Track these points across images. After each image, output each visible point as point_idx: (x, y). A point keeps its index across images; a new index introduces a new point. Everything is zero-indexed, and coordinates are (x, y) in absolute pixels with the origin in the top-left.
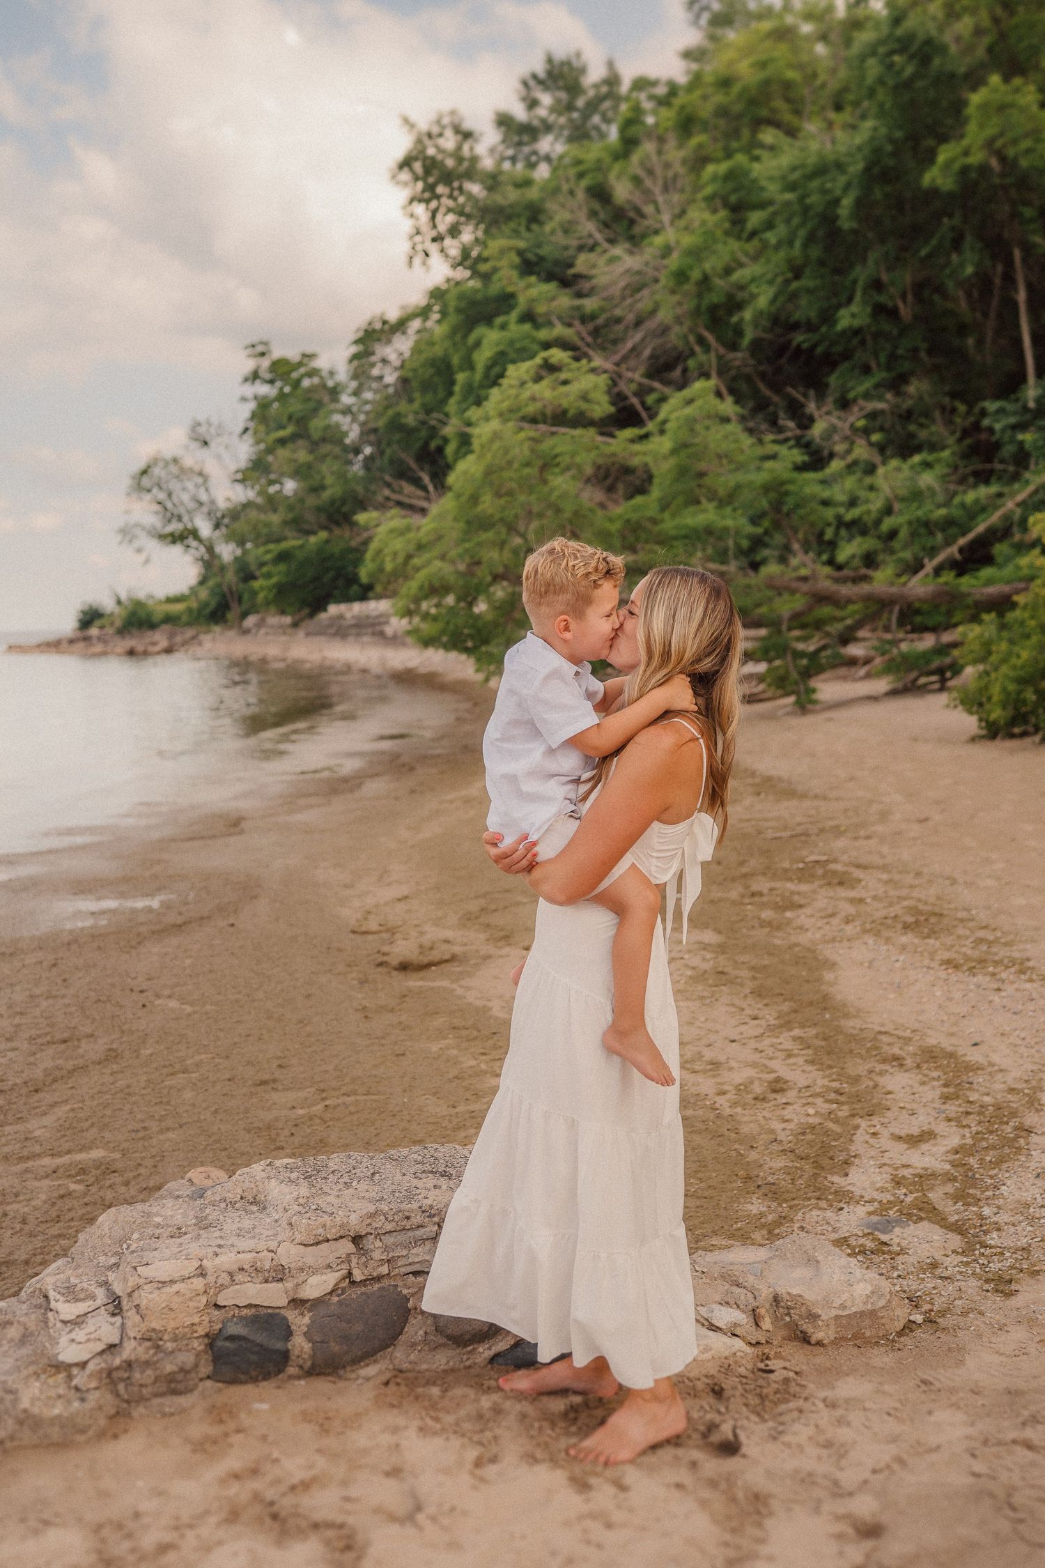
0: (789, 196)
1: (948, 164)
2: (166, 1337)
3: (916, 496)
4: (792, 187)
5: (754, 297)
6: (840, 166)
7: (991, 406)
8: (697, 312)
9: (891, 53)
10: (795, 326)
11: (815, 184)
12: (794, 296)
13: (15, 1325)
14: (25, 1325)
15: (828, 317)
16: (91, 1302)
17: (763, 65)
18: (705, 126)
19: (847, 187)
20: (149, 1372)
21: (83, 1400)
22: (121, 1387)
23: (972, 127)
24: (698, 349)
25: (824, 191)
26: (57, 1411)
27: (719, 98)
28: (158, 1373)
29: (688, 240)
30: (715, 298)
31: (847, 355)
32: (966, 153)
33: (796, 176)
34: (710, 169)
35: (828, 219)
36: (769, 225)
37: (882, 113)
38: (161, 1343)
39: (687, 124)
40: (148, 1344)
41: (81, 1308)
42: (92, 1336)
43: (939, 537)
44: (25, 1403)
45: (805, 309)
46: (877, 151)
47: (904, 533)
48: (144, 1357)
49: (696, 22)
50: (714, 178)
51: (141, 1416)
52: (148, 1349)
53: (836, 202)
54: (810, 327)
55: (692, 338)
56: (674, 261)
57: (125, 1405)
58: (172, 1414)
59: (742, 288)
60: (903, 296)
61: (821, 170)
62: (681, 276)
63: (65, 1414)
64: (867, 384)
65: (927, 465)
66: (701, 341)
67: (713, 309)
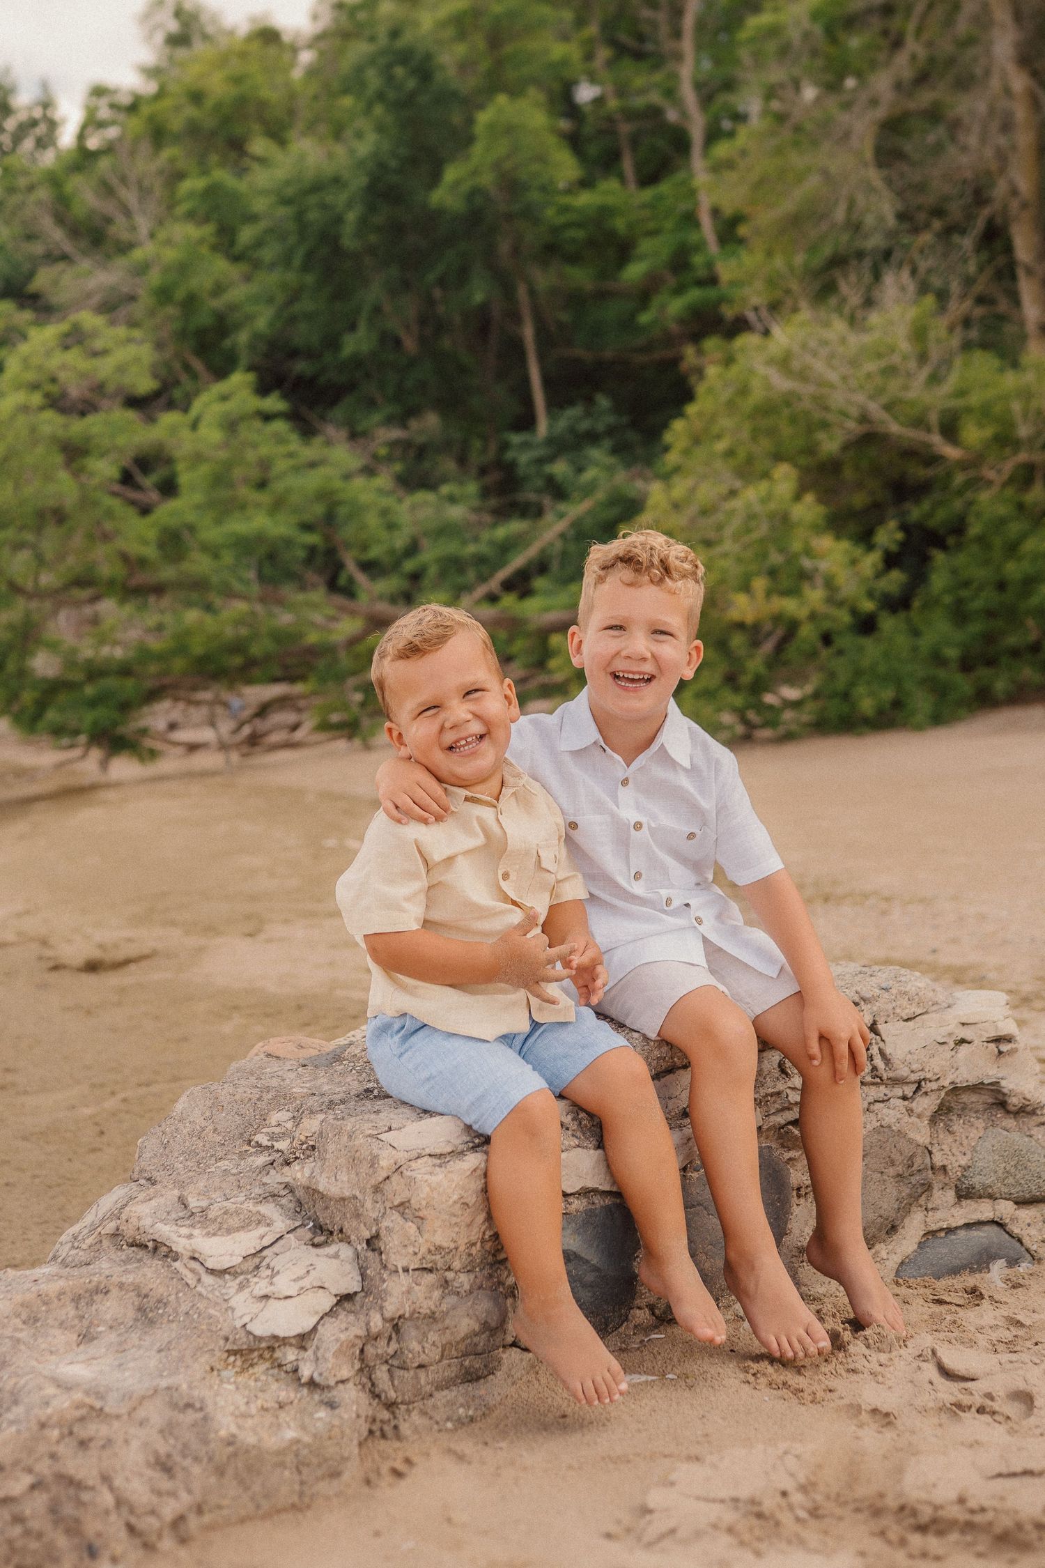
0: (283, 211)
1: (457, 184)
2: (457, 1265)
3: (445, 531)
4: (286, 201)
5: (250, 318)
6: (337, 181)
7: (516, 438)
8: (182, 335)
9: (390, 66)
10: (294, 354)
11: (312, 200)
12: (293, 320)
13: (115, 1292)
14: (137, 1288)
15: (333, 343)
16: (262, 1230)
17: (237, 80)
18: (177, 138)
19: (349, 205)
20: (433, 1337)
21: (332, 1405)
22: (381, 1374)
23: (478, 149)
24: (184, 378)
25: (323, 206)
26: (290, 1434)
27: (191, 111)
28: (448, 1337)
29: (170, 255)
30: (203, 319)
31: (351, 387)
32: (475, 173)
33: (290, 191)
34: (186, 186)
35: (329, 237)
36: (259, 243)
37: (380, 128)
38: (450, 1275)
39: (158, 135)
40: (430, 1278)
41: (248, 1241)
42: (306, 1283)
43: (471, 575)
44: (225, 1425)
45: (304, 335)
46: (382, 166)
47: (433, 571)
48: (426, 1306)
49: (149, 37)
50: (191, 195)
51: (416, 1430)
52: (431, 1288)
53: (339, 220)
54: (310, 354)
55: (177, 366)
56: (155, 277)
57: (386, 1415)
58: (472, 1420)
59: (233, 307)
60: (407, 327)
61: (317, 187)
62: (163, 295)
63: (307, 1439)
64: (376, 417)
65: (452, 499)
66: (187, 368)
67: (201, 333)
